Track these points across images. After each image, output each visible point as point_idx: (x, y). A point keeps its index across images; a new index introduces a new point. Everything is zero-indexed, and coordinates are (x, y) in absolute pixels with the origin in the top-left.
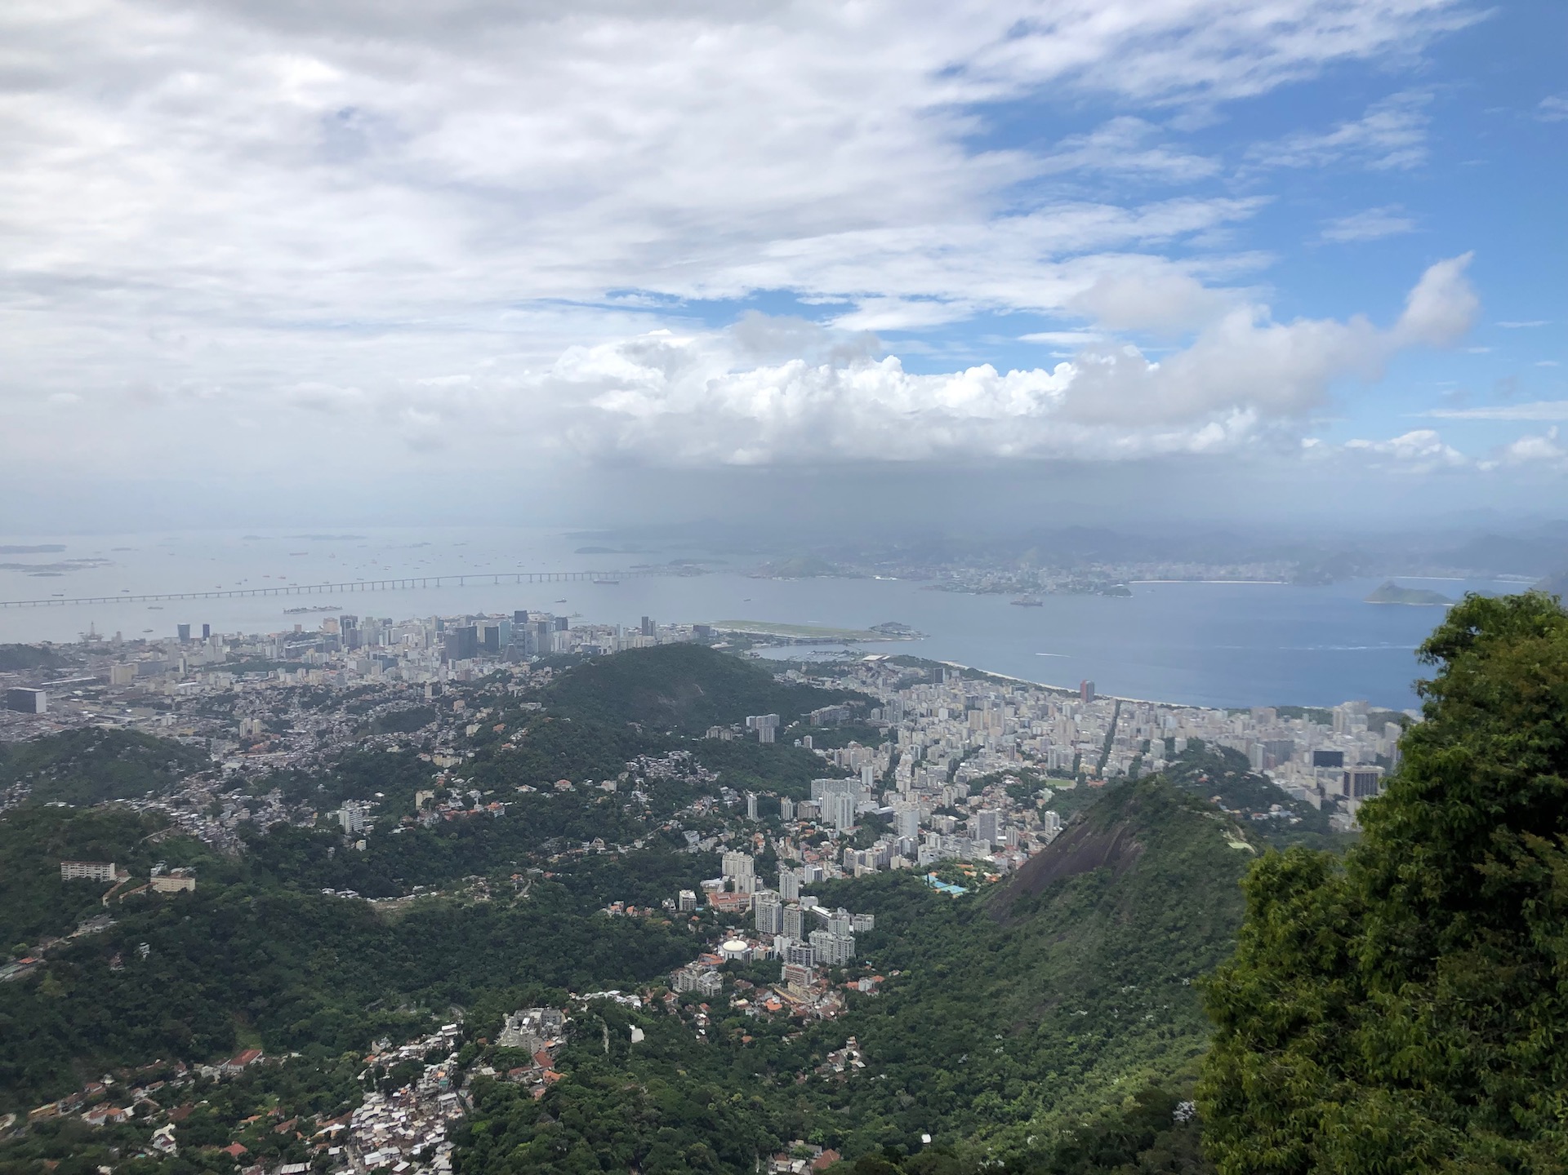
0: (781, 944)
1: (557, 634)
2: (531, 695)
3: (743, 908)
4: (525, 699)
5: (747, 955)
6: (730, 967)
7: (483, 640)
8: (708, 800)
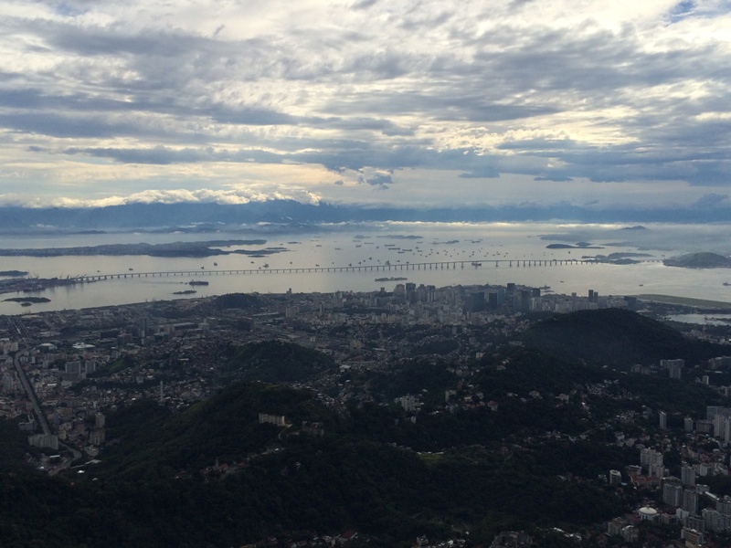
0: (681, 513)
1: (534, 299)
2: (515, 336)
3: (654, 487)
4: (512, 340)
5: (656, 518)
6: (644, 524)
7: (488, 300)
8: (632, 413)
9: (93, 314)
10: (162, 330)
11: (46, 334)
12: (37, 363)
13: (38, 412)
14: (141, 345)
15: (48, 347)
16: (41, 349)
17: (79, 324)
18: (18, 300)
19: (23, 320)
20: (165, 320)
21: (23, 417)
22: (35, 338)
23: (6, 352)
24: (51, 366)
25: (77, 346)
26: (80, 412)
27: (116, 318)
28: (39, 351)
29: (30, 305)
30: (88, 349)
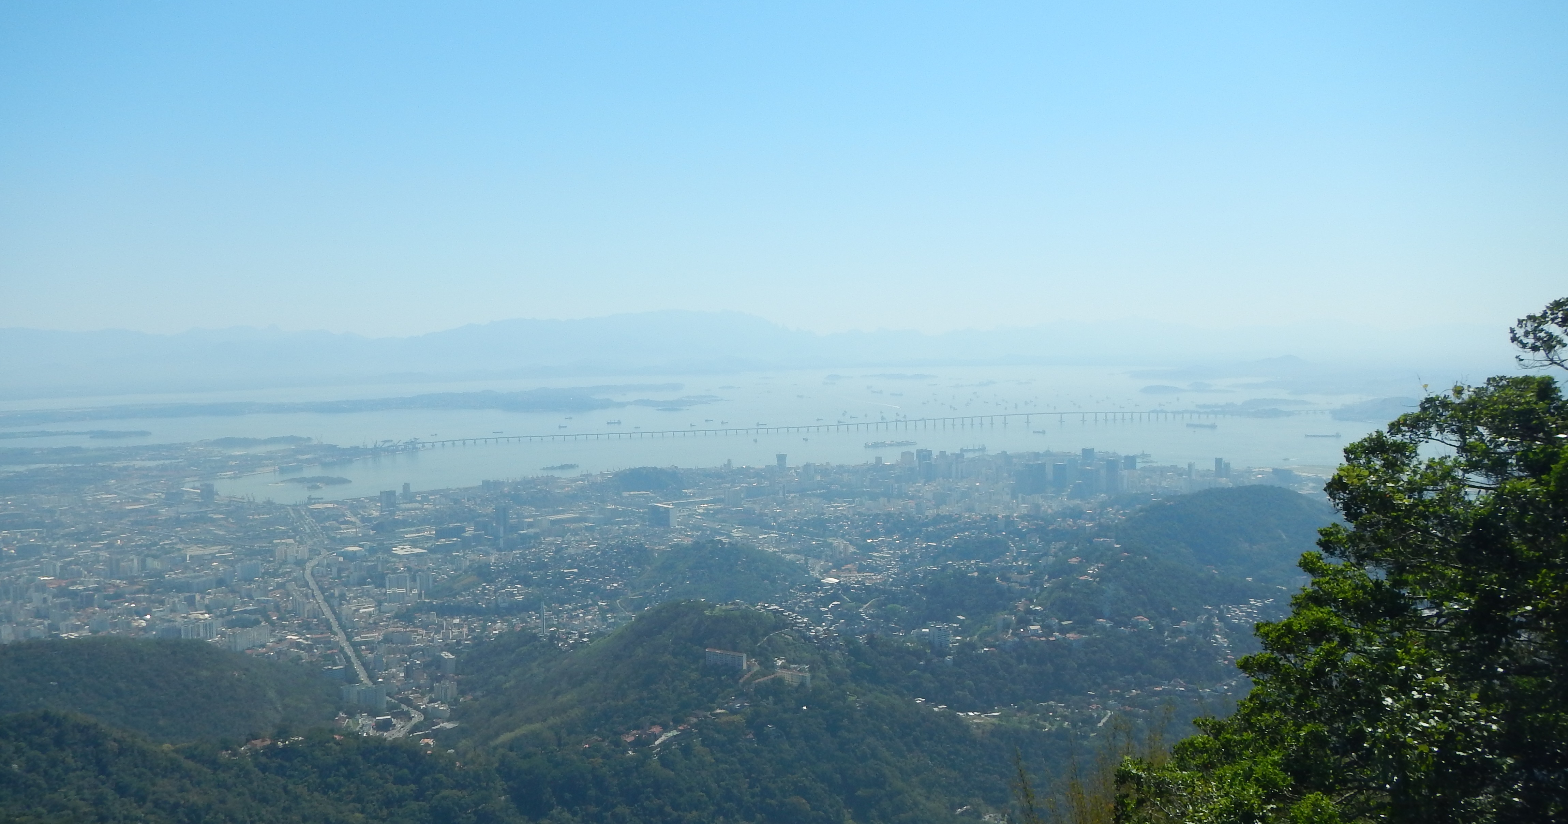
1: (1124, 473)
4: (1097, 535)
7: (1051, 476)
10: (530, 525)
12: (339, 577)
13: (349, 651)
14: (500, 550)
15: (355, 553)
17: (399, 516)
18: (301, 480)
19: (312, 513)
21: (328, 658)
24: (362, 582)
25: (398, 551)
26: (414, 650)
28: (341, 559)
29: (318, 487)
30: (417, 555)
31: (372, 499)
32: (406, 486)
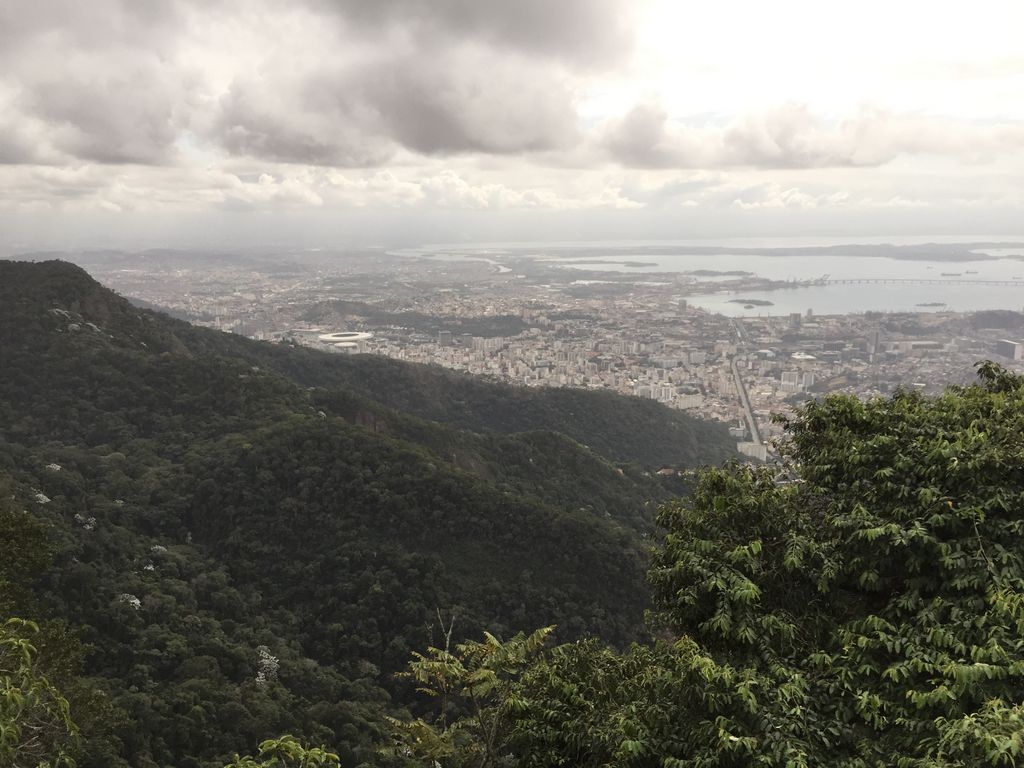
9: (818, 322)
10: (896, 347)
11: (765, 339)
12: (753, 369)
13: (750, 419)
14: (869, 362)
15: (766, 354)
16: (759, 355)
17: (802, 332)
19: (744, 323)
20: (902, 336)
21: (735, 422)
22: (754, 343)
23: (724, 354)
24: (767, 374)
25: (796, 356)
27: (843, 329)
28: (756, 357)
30: (808, 360)
31: (784, 318)
32: (810, 311)
